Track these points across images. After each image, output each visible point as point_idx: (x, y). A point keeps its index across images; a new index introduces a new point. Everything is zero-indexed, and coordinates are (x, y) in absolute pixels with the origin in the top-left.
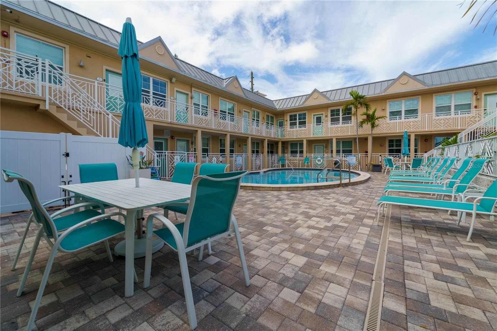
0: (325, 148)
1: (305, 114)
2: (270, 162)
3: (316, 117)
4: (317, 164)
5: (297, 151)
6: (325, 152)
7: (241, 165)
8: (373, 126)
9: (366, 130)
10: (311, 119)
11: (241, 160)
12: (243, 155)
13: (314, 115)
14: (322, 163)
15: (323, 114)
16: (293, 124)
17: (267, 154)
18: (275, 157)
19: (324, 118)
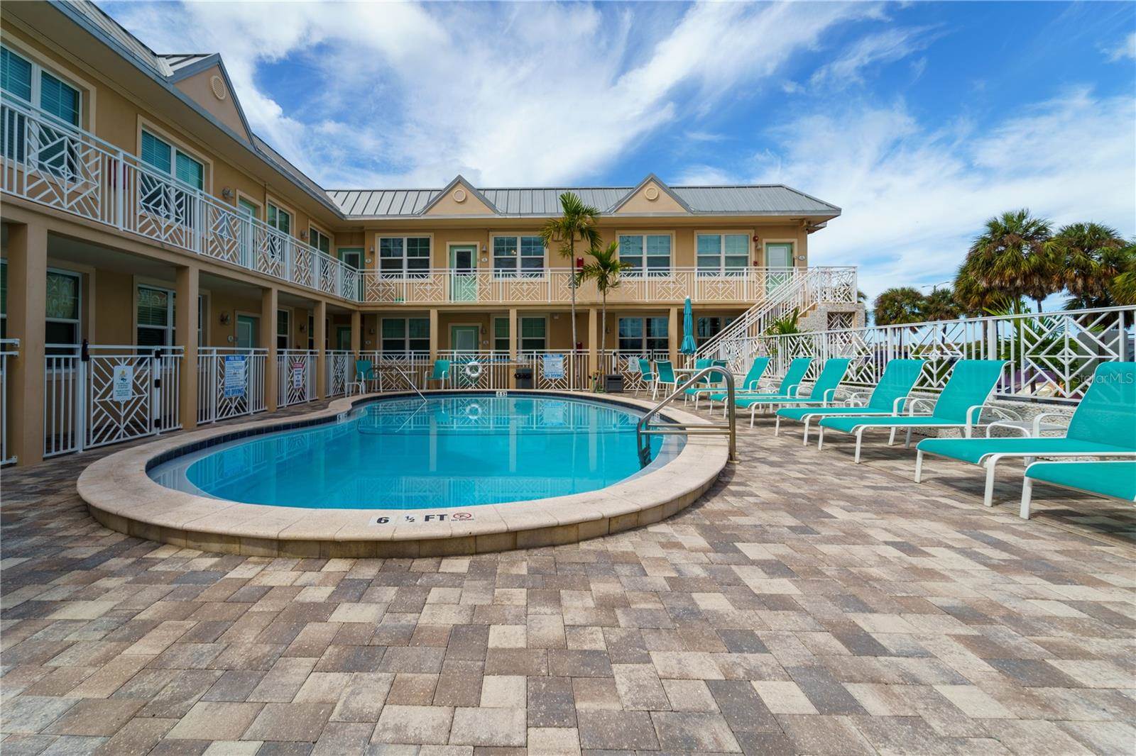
0: (480, 335)
1: (426, 242)
2: (332, 374)
3: (456, 251)
4: (469, 377)
5: (404, 341)
6: (480, 346)
7: (240, 391)
8: (603, 284)
9: (589, 292)
10: (442, 254)
11: (242, 371)
12: (248, 352)
13: (451, 246)
14: (482, 374)
15: (476, 246)
16: (391, 265)
17: (324, 350)
18: (347, 361)
19: (478, 257)
